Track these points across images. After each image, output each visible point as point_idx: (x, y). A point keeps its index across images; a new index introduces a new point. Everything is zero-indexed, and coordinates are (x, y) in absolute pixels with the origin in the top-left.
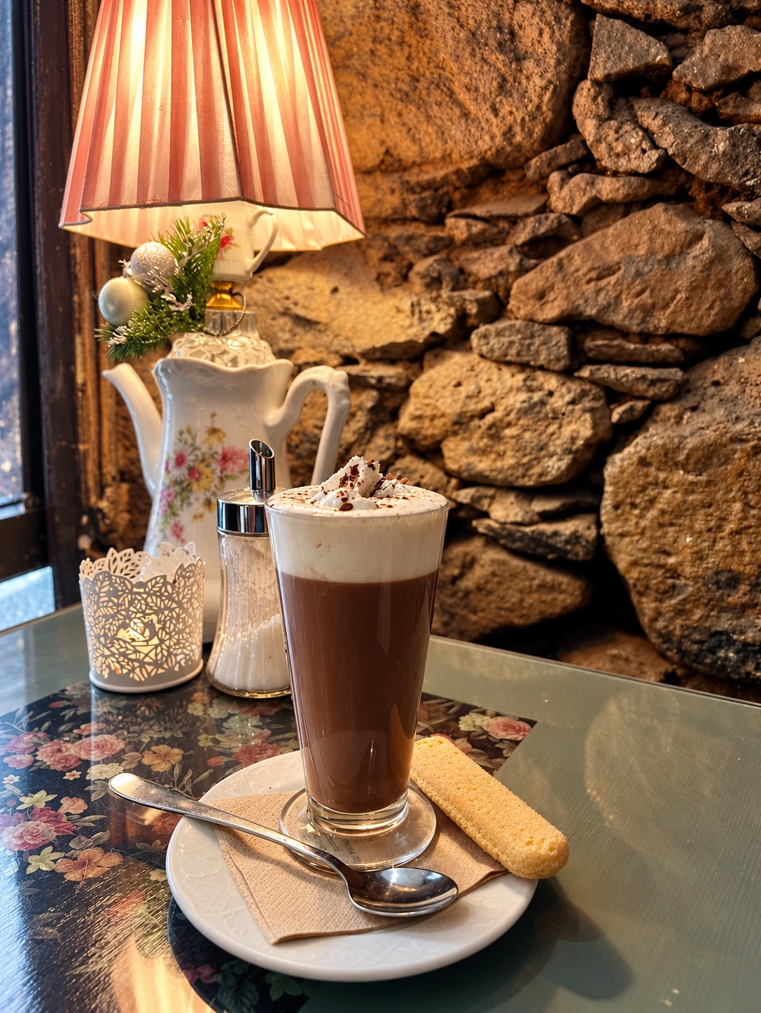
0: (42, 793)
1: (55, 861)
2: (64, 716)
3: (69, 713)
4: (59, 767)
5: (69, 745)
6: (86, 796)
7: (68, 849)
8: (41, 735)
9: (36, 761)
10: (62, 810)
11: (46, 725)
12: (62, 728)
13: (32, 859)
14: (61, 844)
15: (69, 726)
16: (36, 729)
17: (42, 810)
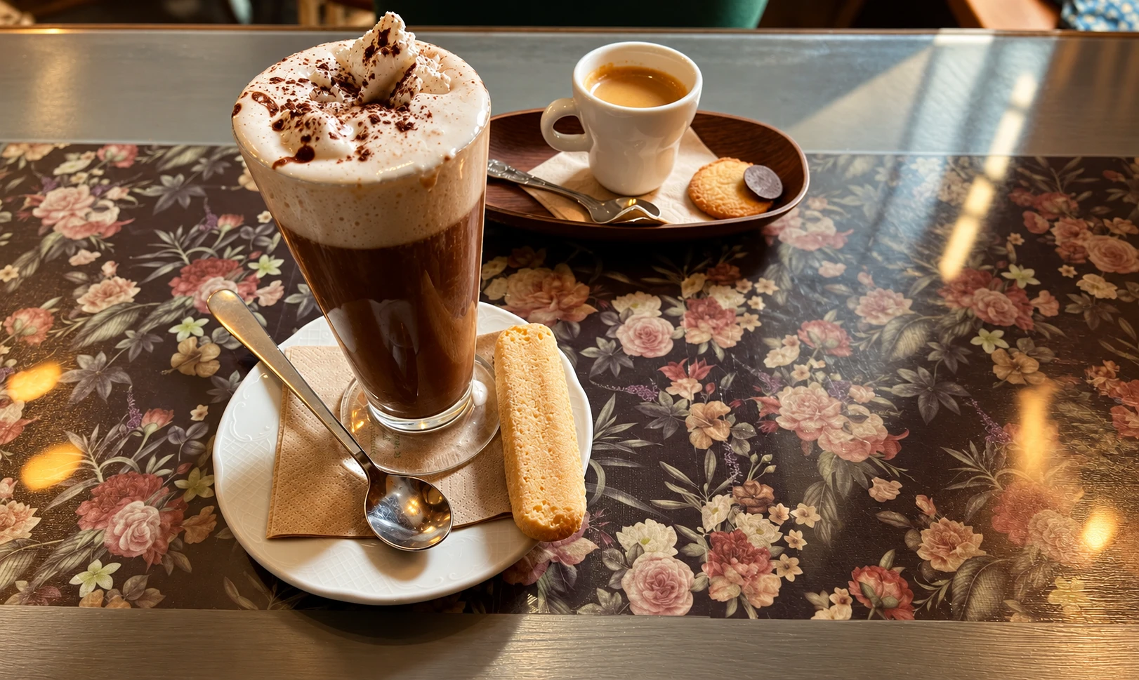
0: (1031, 272)
1: (997, 347)
2: (1111, 194)
3: (1116, 193)
4: (1063, 253)
5: (1089, 234)
6: (1063, 301)
7: (1013, 345)
8: (1074, 205)
9: (1049, 233)
10: (1034, 302)
11: (1085, 195)
12: (1098, 209)
13: (983, 332)
14: (1012, 334)
15: (1105, 210)
16: (1074, 194)
17: (1019, 290)
